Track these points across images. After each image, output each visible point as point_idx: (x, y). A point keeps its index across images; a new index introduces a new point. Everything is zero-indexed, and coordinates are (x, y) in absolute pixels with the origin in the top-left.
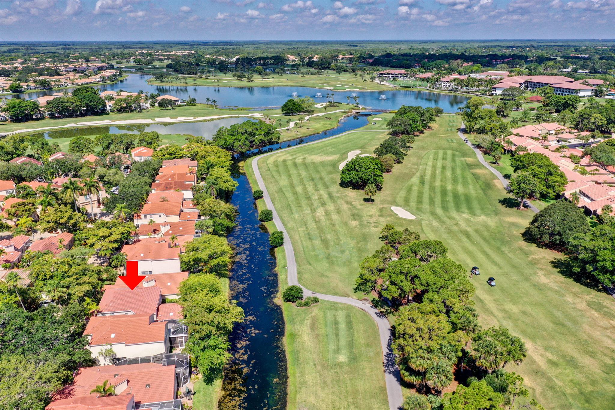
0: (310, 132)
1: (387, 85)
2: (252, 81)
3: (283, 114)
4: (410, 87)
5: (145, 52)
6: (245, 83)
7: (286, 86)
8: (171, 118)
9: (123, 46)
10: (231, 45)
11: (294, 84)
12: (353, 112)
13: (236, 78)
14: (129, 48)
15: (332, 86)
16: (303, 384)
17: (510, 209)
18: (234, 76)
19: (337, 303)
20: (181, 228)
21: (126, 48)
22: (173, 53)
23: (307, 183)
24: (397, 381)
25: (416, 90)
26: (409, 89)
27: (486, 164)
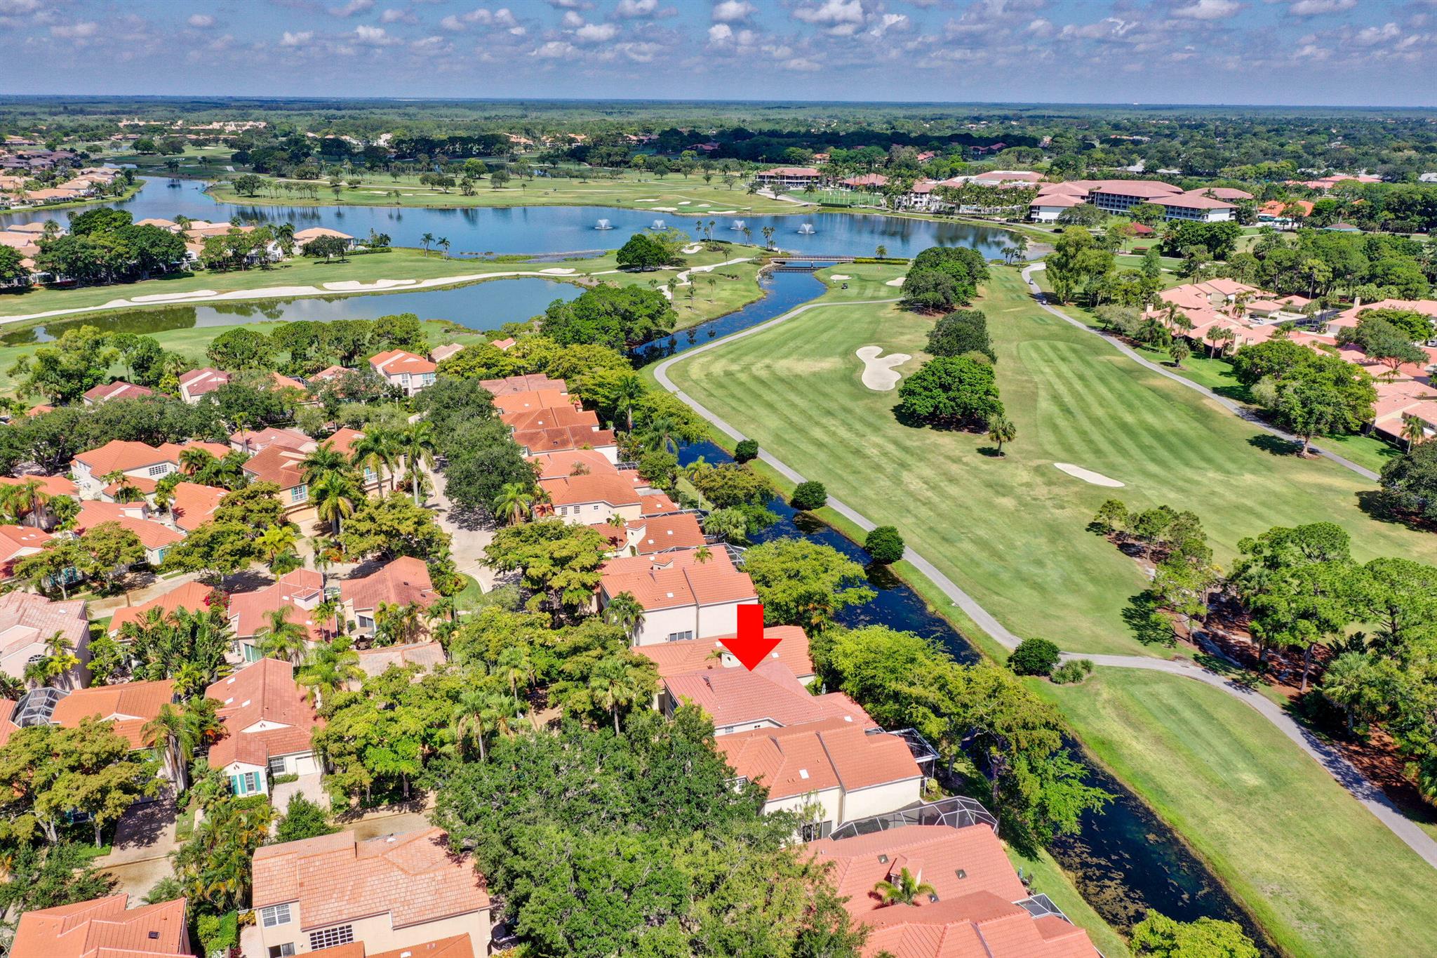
0: (719, 309)
1: (792, 203)
2: (473, 194)
3: (619, 268)
4: (845, 206)
5: (142, 123)
6: (455, 197)
7: (561, 204)
8: (362, 283)
9: (66, 108)
10: (339, 109)
11: (578, 201)
12: (773, 264)
13: (429, 186)
14: (82, 112)
15: (670, 204)
16: (1218, 836)
17: (1283, 457)
18: (424, 181)
19: (1133, 670)
20: (670, 533)
21: (74, 112)
22: (216, 126)
23: (824, 421)
24: (1395, 811)
25: (858, 212)
26: (845, 210)
27: (1155, 366)
